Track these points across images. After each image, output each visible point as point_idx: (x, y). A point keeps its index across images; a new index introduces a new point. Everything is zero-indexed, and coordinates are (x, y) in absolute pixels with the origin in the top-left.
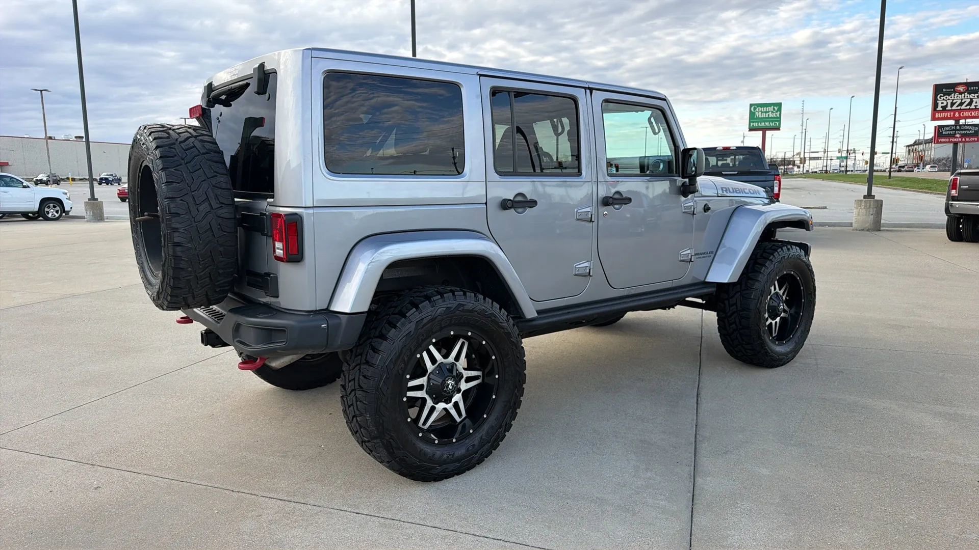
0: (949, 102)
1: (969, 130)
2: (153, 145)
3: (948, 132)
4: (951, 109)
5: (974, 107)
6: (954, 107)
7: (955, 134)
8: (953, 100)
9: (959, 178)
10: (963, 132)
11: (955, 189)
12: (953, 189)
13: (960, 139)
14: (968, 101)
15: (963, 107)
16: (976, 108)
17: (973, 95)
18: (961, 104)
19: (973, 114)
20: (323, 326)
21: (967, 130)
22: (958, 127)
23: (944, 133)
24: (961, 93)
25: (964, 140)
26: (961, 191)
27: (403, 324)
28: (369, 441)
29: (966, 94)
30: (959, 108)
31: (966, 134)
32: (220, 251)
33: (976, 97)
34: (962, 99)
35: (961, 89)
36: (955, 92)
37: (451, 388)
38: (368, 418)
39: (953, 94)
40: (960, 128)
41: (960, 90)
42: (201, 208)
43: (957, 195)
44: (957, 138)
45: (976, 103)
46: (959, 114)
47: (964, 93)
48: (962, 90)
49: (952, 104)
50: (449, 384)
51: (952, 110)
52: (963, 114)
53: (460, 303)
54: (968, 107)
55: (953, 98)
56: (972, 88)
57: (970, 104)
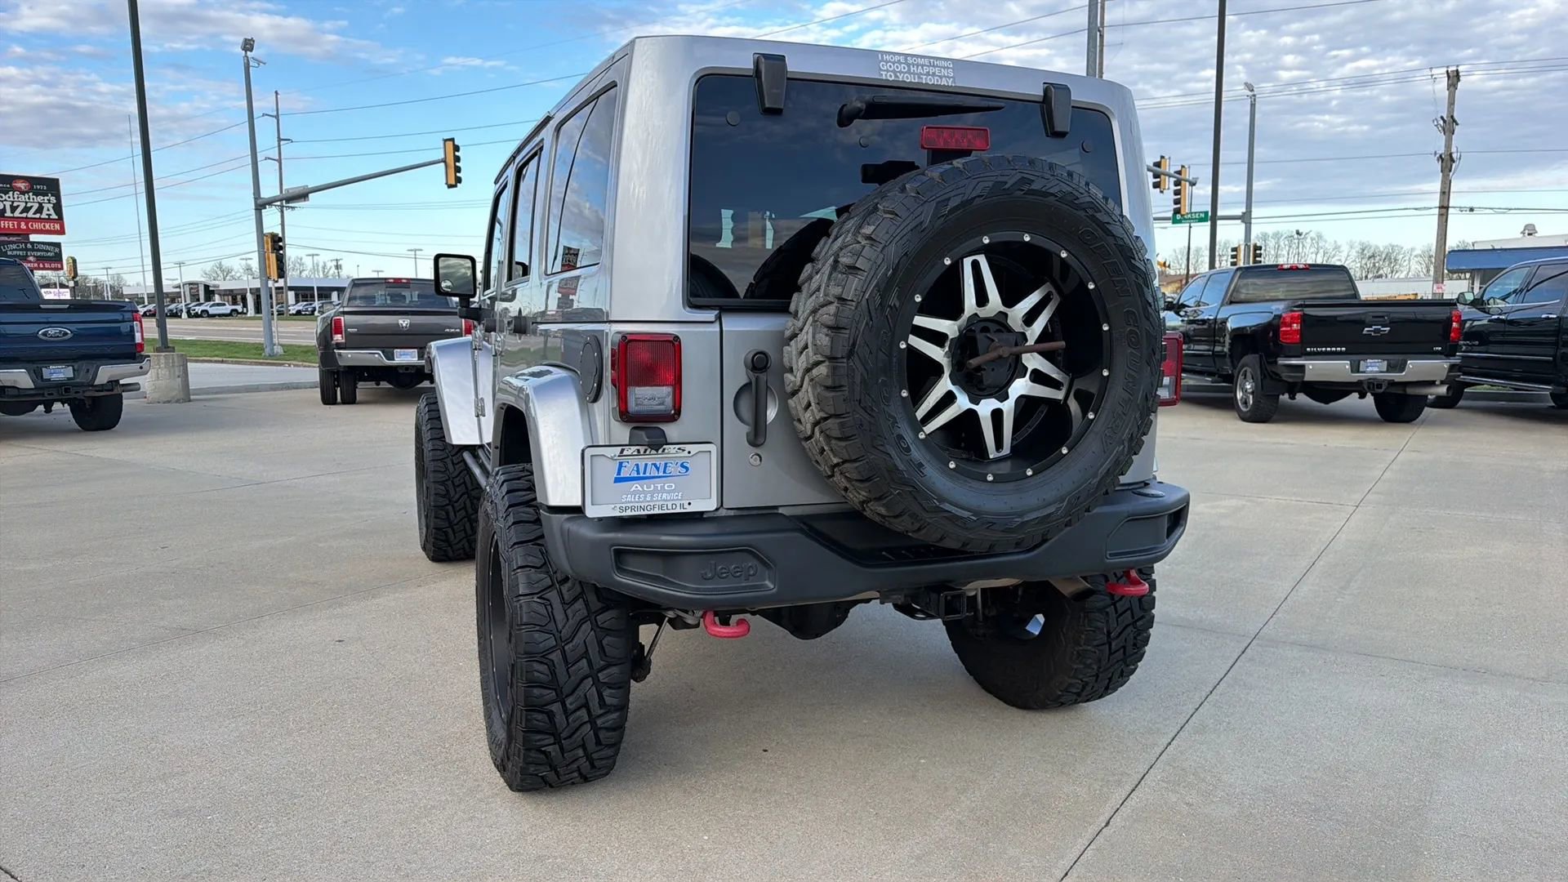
0: (8, 204)
1: (47, 251)
3: (15, 253)
4: (12, 215)
5: (47, 217)
6: (17, 214)
7: (27, 256)
8: (13, 202)
9: (342, 318)
10: (39, 254)
11: (341, 333)
12: (337, 333)
13: (36, 265)
14: (36, 206)
15: (30, 214)
16: (49, 219)
17: (42, 198)
18: (26, 210)
19: (47, 227)
21: (45, 251)
22: (29, 246)
23: (9, 253)
24: (23, 193)
25: (41, 266)
26: (348, 336)
29: (31, 194)
30: (24, 215)
31: (43, 257)
33: (46, 201)
34: (26, 203)
35: (22, 185)
36: (14, 189)
39: (11, 193)
40: (33, 246)
41: (20, 188)
43: (344, 341)
44: (30, 262)
45: (48, 210)
46: (27, 225)
47: (28, 193)
48: (23, 188)
49: (13, 209)
51: (13, 217)
52: (32, 226)
54: (38, 216)
55: (12, 199)
56: (38, 187)
57: (40, 210)
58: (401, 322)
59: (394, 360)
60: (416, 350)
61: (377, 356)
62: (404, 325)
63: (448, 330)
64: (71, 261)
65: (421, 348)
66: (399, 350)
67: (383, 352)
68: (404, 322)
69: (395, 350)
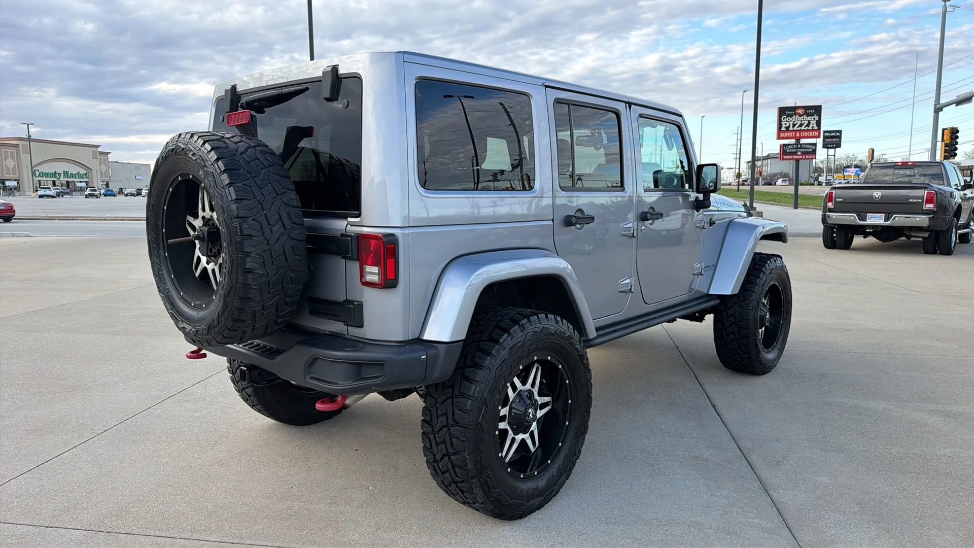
0: (791, 123)
1: (808, 148)
2: (213, 156)
3: (791, 150)
4: (792, 129)
5: (812, 128)
6: (795, 128)
7: (797, 152)
8: (794, 122)
9: (834, 191)
10: (804, 150)
11: (832, 202)
12: (829, 202)
13: (801, 157)
14: (807, 122)
15: (803, 128)
16: (813, 129)
17: (811, 117)
18: (801, 125)
19: (811, 134)
20: (422, 357)
21: (807, 148)
22: (799, 146)
23: (788, 151)
24: (800, 116)
25: (804, 157)
26: (836, 203)
27: (498, 352)
28: (463, 482)
29: (805, 116)
30: (799, 128)
31: (806, 152)
32: (291, 277)
33: (813, 119)
34: (801, 121)
35: (800, 111)
36: (796, 114)
37: (532, 417)
38: (467, 456)
39: (794, 116)
40: (801, 146)
41: (799, 113)
42: (275, 228)
43: (833, 207)
44: (798, 155)
45: (813, 124)
46: (800, 134)
47: (803, 115)
48: (801, 113)
49: (794, 125)
50: (530, 413)
51: (794, 130)
52: (802, 134)
53: (545, 326)
54: (806, 128)
55: (794, 120)
56: (810, 111)
57: (808, 125)
58: (875, 194)
59: (866, 221)
60: (884, 214)
61: (852, 217)
62: (877, 196)
63: (911, 200)
64: (871, 151)
65: (889, 213)
66: (871, 214)
67: (858, 216)
68: (877, 194)
69: (868, 214)
